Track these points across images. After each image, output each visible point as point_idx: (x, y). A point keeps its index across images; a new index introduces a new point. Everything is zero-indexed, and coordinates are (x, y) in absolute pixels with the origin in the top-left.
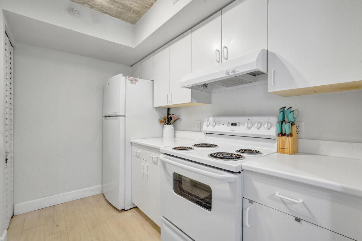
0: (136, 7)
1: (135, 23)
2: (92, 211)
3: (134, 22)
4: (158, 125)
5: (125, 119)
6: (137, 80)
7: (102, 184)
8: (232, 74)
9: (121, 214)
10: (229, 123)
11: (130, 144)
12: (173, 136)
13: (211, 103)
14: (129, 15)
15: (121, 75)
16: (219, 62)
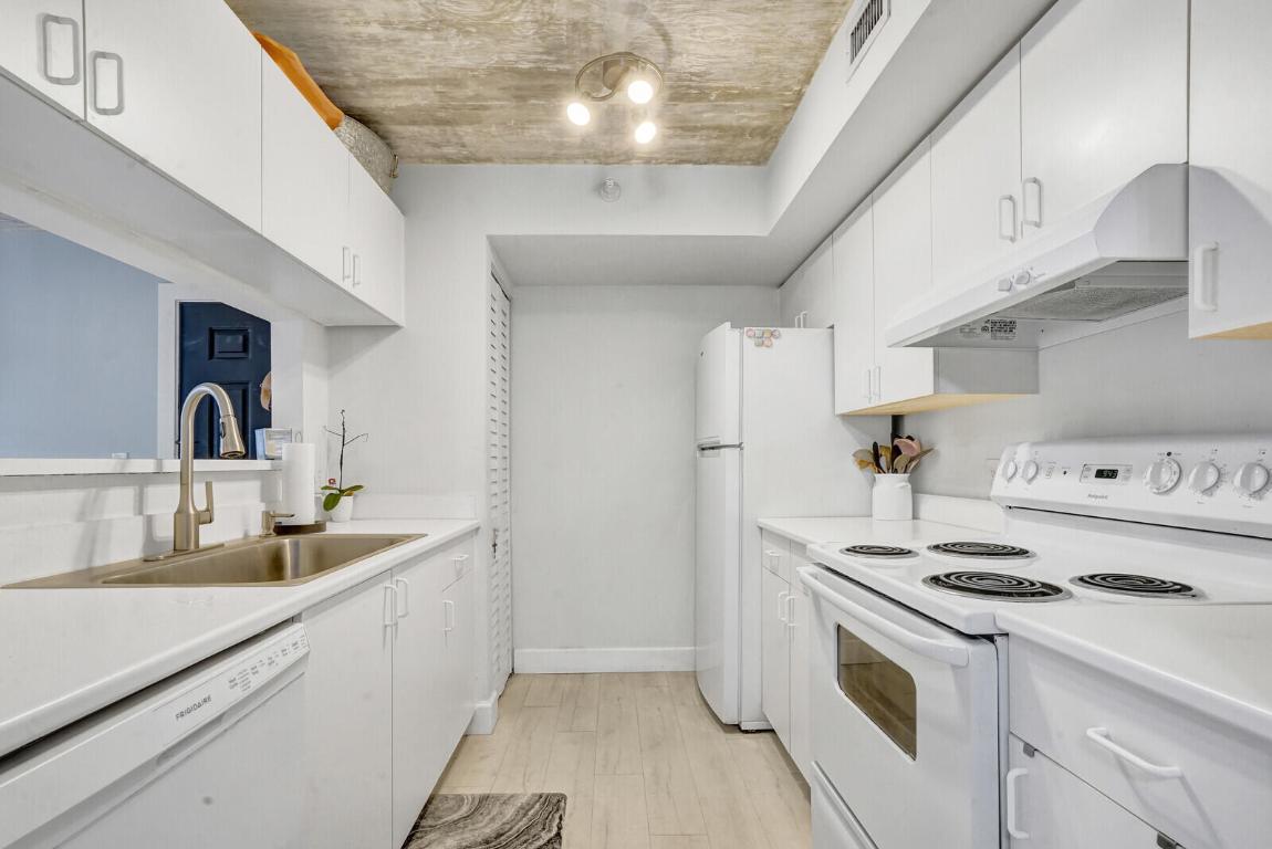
0: (757, 118)
1: (767, 159)
2: (659, 709)
3: (761, 160)
4: (856, 475)
5: (741, 455)
6: (777, 333)
7: (695, 646)
8: (1022, 287)
9: (729, 736)
10: (1089, 469)
11: (758, 532)
12: (910, 516)
13: (1036, 391)
14: (743, 145)
15: (728, 324)
16: (1013, 240)
